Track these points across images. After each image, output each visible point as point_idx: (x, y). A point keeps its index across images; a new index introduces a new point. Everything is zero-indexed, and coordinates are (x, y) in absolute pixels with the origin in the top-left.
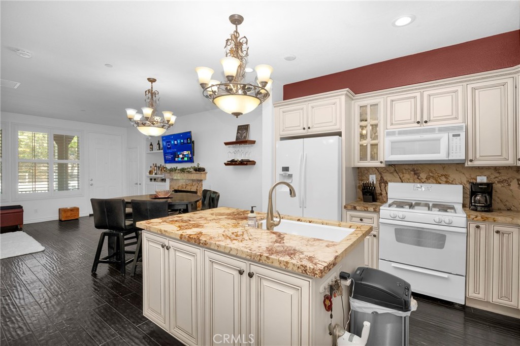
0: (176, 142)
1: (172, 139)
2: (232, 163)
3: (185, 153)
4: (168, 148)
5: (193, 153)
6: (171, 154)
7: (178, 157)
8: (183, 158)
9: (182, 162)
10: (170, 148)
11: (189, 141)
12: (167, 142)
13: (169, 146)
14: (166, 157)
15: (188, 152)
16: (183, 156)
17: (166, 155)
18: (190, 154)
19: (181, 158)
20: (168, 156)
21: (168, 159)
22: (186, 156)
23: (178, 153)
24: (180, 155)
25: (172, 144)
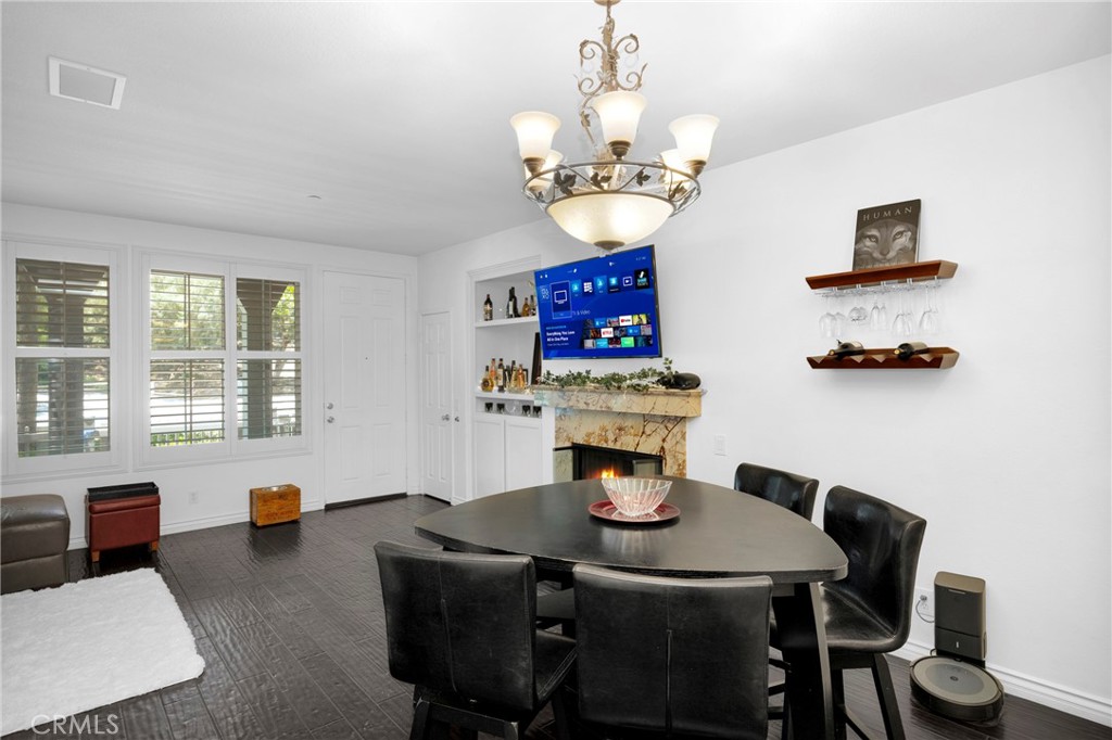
0: (588, 287)
1: (574, 277)
2: (843, 358)
3: (627, 320)
4: (558, 308)
6: (569, 325)
7: (597, 335)
8: (615, 340)
9: (614, 352)
10: (565, 307)
11: (642, 280)
12: (555, 288)
13: (561, 302)
14: (551, 337)
15: (636, 318)
16: (618, 333)
17: (550, 331)
18: (648, 323)
19: (609, 339)
20: (555, 334)
21: (551, 342)
22: (631, 331)
23: (597, 324)
24: (603, 330)
25: (573, 294)
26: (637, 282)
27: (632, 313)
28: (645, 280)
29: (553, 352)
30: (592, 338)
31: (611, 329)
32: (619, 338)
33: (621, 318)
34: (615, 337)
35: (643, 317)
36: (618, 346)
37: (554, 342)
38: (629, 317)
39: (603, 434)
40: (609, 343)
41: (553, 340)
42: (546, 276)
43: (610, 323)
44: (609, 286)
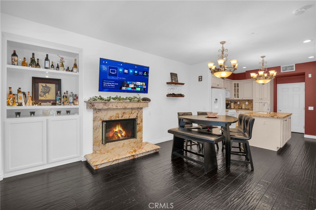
0: (126, 71)
1: (121, 67)
3: (139, 83)
4: (110, 75)
6: (116, 81)
7: (128, 86)
8: (135, 88)
9: (133, 91)
10: (115, 75)
11: (145, 74)
12: (110, 68)
13: (114, 73)
14: (105, 84)
15: (142, 83)
16: (135, 86)
17: (105, 82)
18: (145, 85)
19: (132, 88)
20: (108, 83)
21: (105, 86)
22: (140, 86)
23: (128, 83)
24: (130, 85)
25: (119, 72)
26: (143, 74)
27: (141, 82)
28: (146, 74)
29: (106, 90)
30: (125, 87)
31: (133, 85)
33: (137, 82)
34: (134, 87)
35: (144, 83)
36: (135, 90)
37: (107, 86)
38: (140, 83)
39: (117, 115)
40: (132, 89)
41: (107, 85)
42: (107, 62)
43: (133, 83)
44: (134, 73)
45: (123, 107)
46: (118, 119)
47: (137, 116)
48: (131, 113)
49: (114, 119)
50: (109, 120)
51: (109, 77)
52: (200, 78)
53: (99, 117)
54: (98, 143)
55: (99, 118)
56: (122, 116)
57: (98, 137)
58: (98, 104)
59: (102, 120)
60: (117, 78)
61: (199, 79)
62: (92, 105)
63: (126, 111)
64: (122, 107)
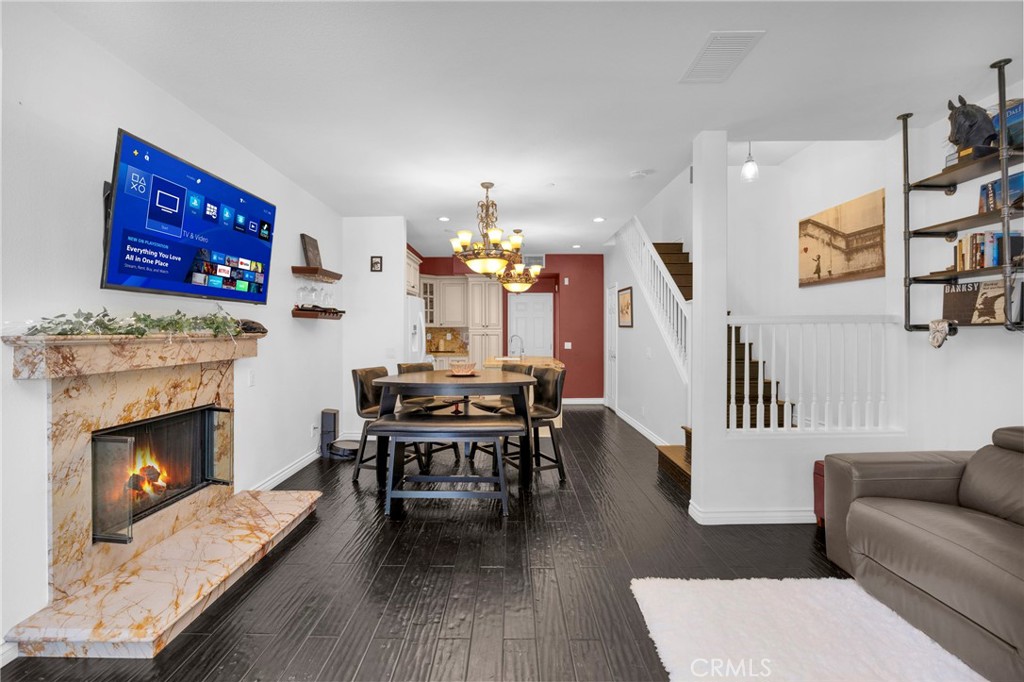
0: (211, 210)
1: (197, 190)
3: (246, 264)
4: (157, 215)
5: (266, 272)
6: (174, 247)
7: (212, 271)
8: (231, 281)
10: (173, 220)
11: (265, 231)
13: (169, 211)
14: (131, 253)
15: (254, 264)
16: (234, 275)
17: (134, 245)
18: (262, 272)
19: (225, 278)
20: (145, 251)
21: (133, 262)
22: (247, 276)
23: (215, 258)
24: (220, 267)
25: (190, 209)
26: (260, 231)
27: (251, 259)
28: (266, 233)
29: (133, 279)
30: (205, 272)
31: (229, 269)
32: (235, 280)
33: (241, 260)
34: (231, 278)
35: (259, 265)
36: (233, 288)
37: (141, 264)
38: (248, 262)
39: (153, 399)
40: (223, 283)
41: (138, 259)
42: (147, 158)
43: (229, 262)
44: (236, 223)
45: (183, 360)
46: (155, 414)
47: (218, 394)
48: (201, 383)
49: (140, 418)
50: (122, 422)
51: (150, 226)
52: (377, 263)
53: (79, 416)
54: (76, 546)
55: (80, 422)
56: (170, 402)
57: (74, 515)
58: (90, 350)
59: (93, 429)
60: (179, 233)
61: (372, 265)
62: (65, 358)
63: (182, 379)
64: (180, 358)
